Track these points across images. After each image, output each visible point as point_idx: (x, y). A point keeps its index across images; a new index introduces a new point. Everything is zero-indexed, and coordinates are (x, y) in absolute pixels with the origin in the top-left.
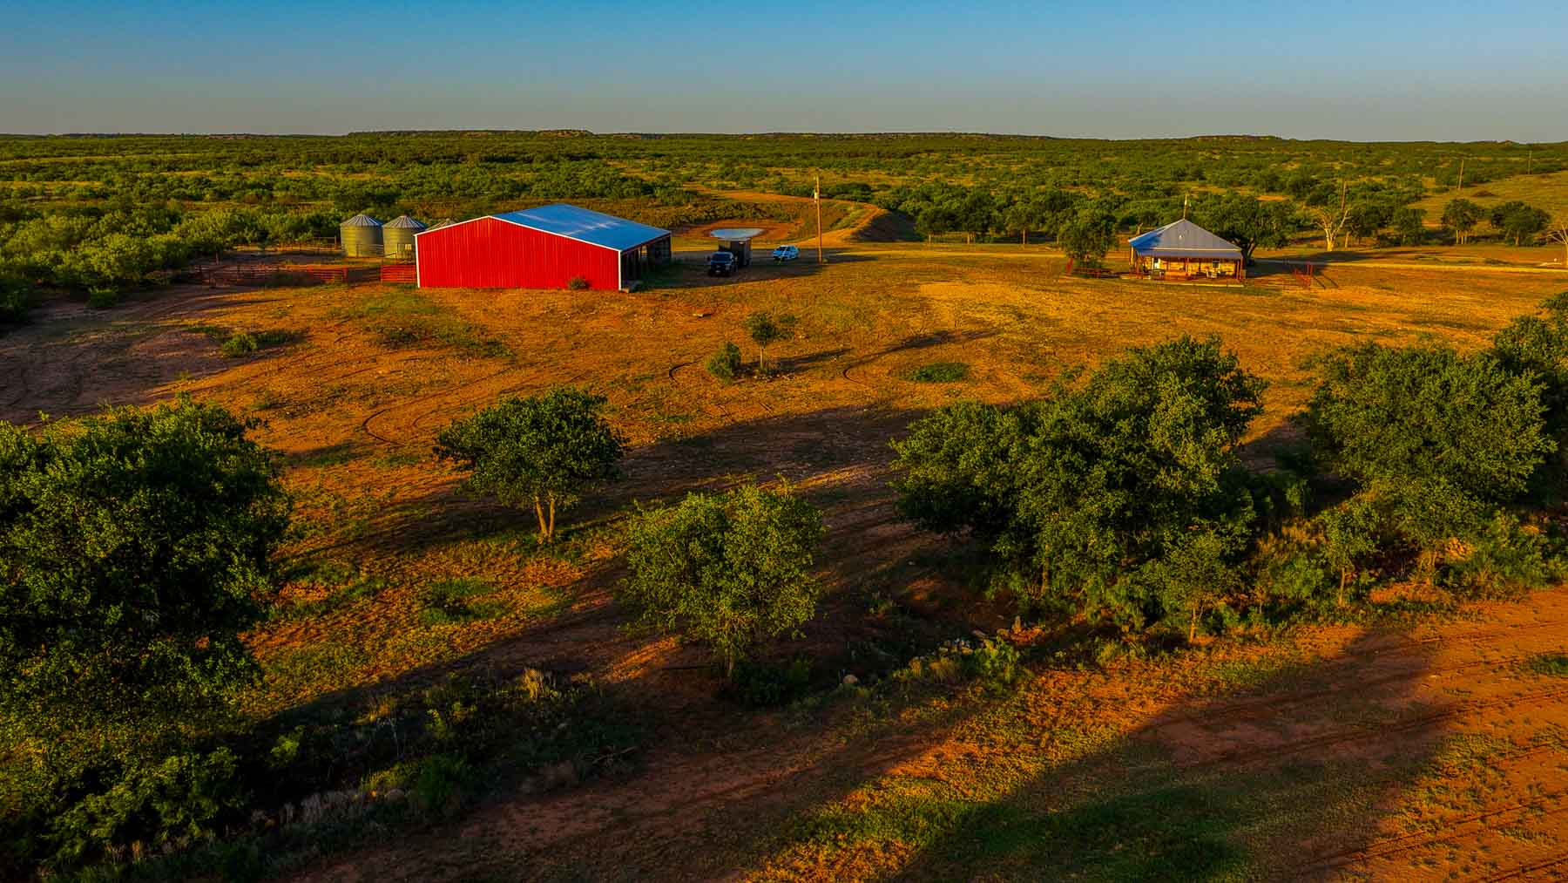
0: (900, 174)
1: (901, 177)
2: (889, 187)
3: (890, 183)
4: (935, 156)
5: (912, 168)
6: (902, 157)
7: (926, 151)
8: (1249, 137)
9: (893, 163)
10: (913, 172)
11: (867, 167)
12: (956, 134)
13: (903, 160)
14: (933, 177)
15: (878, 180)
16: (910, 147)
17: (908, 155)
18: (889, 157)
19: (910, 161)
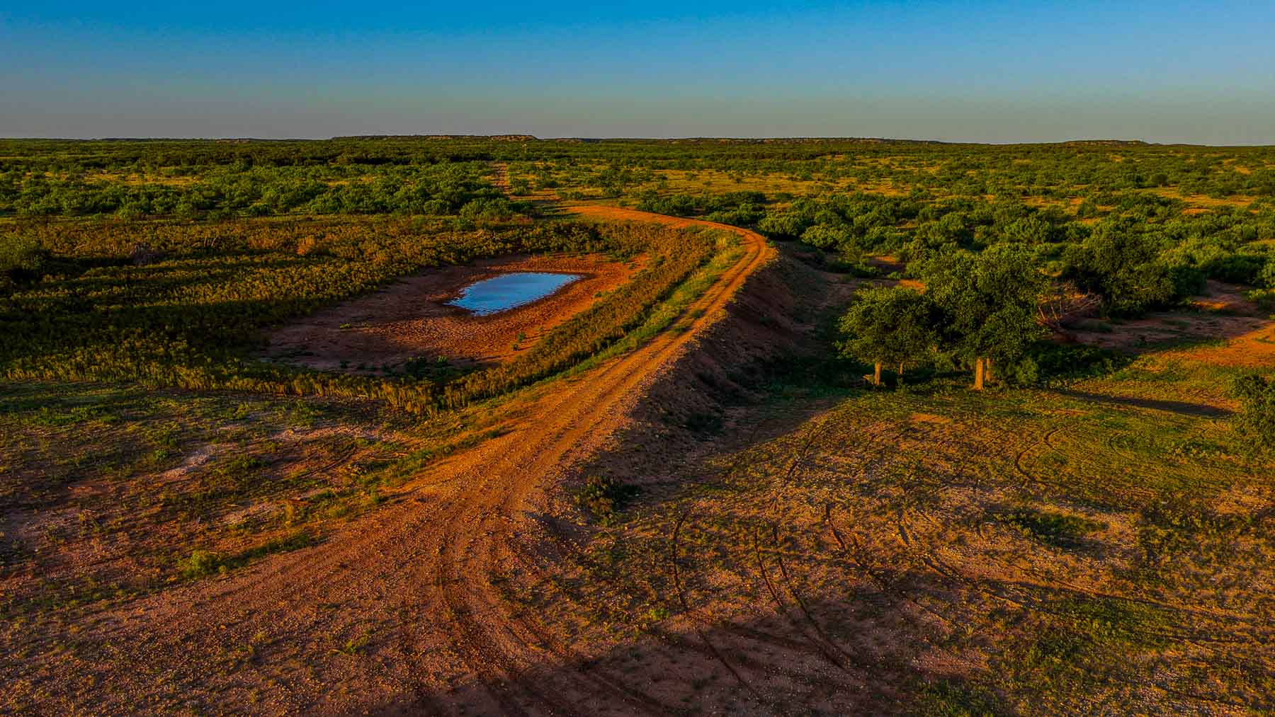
0: (805, 179)
1: (807, 183)
2: (789, 197)
3: (793, 191)
4: (841, 158)
5: (818, 171)
6: (807, 159)
7: (831, 153)
8: (1118, 141)
9: (798, 165)
10: (820, 175)
11: (768, 171)
12: (855, 140)
13: (809, 162)
14: (843, 182)
15: (777, 187)
16: (816, 149)
17: (813, 157)
18: (795, 159)
19: (815, 163)
